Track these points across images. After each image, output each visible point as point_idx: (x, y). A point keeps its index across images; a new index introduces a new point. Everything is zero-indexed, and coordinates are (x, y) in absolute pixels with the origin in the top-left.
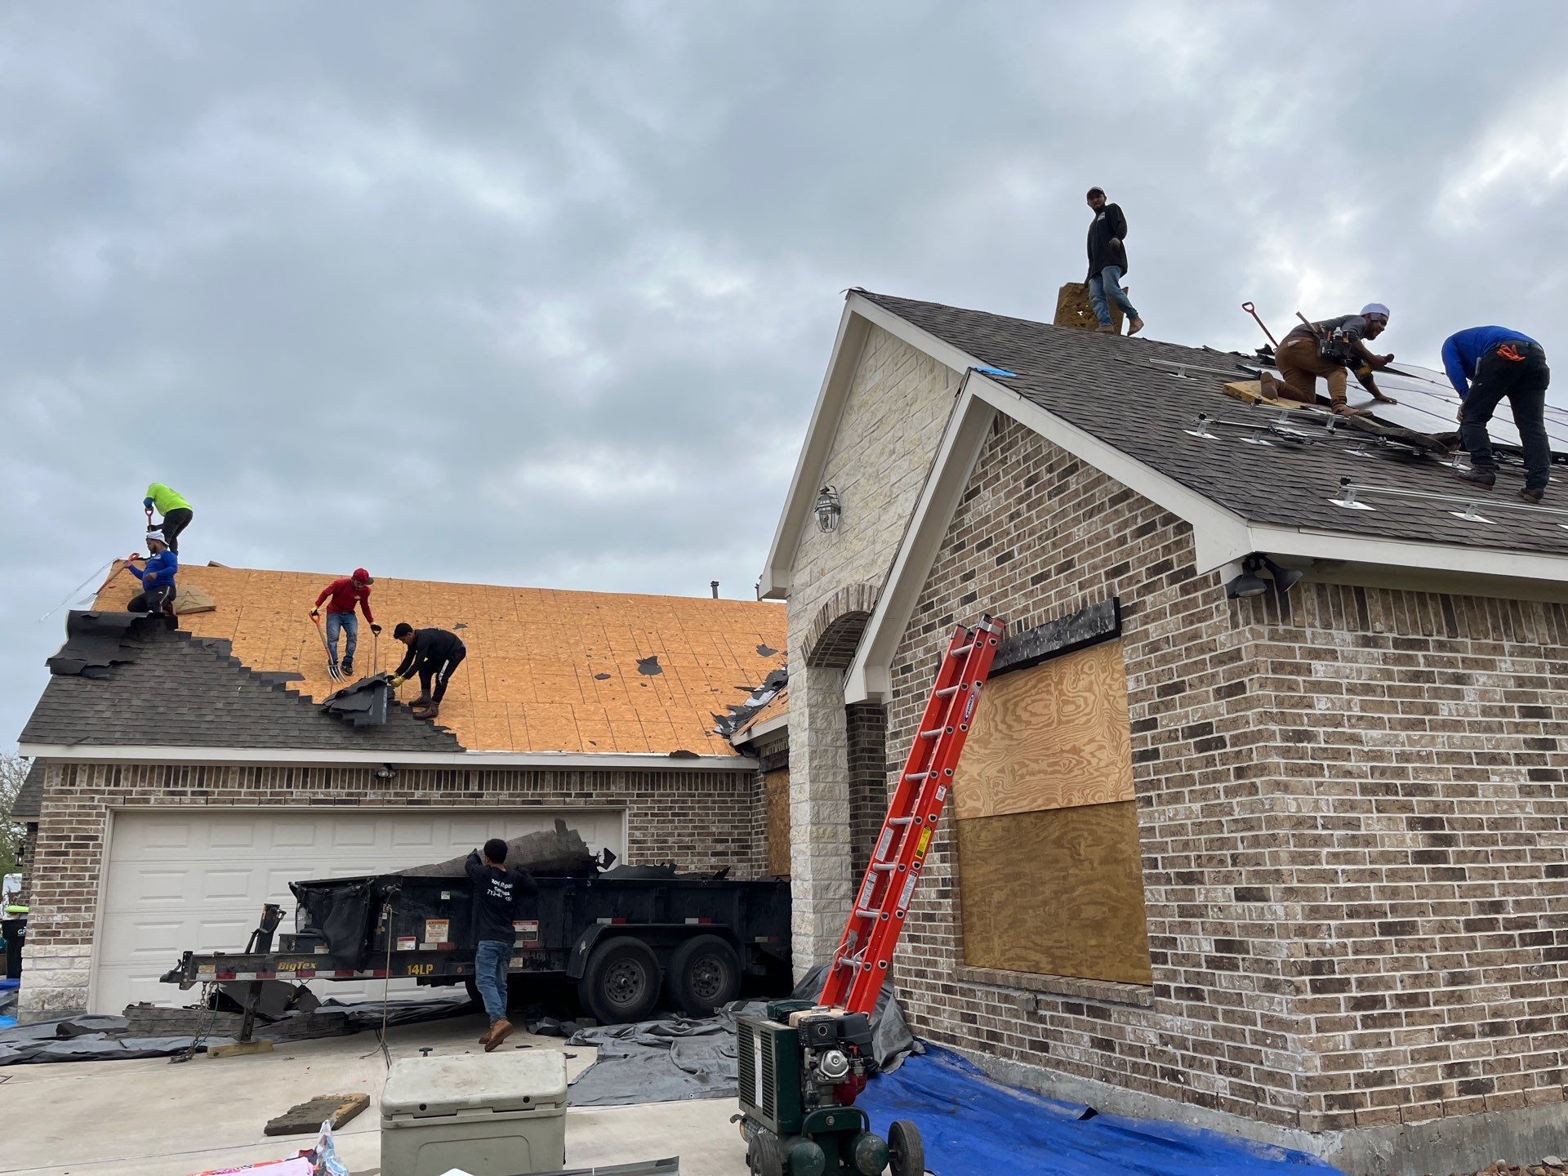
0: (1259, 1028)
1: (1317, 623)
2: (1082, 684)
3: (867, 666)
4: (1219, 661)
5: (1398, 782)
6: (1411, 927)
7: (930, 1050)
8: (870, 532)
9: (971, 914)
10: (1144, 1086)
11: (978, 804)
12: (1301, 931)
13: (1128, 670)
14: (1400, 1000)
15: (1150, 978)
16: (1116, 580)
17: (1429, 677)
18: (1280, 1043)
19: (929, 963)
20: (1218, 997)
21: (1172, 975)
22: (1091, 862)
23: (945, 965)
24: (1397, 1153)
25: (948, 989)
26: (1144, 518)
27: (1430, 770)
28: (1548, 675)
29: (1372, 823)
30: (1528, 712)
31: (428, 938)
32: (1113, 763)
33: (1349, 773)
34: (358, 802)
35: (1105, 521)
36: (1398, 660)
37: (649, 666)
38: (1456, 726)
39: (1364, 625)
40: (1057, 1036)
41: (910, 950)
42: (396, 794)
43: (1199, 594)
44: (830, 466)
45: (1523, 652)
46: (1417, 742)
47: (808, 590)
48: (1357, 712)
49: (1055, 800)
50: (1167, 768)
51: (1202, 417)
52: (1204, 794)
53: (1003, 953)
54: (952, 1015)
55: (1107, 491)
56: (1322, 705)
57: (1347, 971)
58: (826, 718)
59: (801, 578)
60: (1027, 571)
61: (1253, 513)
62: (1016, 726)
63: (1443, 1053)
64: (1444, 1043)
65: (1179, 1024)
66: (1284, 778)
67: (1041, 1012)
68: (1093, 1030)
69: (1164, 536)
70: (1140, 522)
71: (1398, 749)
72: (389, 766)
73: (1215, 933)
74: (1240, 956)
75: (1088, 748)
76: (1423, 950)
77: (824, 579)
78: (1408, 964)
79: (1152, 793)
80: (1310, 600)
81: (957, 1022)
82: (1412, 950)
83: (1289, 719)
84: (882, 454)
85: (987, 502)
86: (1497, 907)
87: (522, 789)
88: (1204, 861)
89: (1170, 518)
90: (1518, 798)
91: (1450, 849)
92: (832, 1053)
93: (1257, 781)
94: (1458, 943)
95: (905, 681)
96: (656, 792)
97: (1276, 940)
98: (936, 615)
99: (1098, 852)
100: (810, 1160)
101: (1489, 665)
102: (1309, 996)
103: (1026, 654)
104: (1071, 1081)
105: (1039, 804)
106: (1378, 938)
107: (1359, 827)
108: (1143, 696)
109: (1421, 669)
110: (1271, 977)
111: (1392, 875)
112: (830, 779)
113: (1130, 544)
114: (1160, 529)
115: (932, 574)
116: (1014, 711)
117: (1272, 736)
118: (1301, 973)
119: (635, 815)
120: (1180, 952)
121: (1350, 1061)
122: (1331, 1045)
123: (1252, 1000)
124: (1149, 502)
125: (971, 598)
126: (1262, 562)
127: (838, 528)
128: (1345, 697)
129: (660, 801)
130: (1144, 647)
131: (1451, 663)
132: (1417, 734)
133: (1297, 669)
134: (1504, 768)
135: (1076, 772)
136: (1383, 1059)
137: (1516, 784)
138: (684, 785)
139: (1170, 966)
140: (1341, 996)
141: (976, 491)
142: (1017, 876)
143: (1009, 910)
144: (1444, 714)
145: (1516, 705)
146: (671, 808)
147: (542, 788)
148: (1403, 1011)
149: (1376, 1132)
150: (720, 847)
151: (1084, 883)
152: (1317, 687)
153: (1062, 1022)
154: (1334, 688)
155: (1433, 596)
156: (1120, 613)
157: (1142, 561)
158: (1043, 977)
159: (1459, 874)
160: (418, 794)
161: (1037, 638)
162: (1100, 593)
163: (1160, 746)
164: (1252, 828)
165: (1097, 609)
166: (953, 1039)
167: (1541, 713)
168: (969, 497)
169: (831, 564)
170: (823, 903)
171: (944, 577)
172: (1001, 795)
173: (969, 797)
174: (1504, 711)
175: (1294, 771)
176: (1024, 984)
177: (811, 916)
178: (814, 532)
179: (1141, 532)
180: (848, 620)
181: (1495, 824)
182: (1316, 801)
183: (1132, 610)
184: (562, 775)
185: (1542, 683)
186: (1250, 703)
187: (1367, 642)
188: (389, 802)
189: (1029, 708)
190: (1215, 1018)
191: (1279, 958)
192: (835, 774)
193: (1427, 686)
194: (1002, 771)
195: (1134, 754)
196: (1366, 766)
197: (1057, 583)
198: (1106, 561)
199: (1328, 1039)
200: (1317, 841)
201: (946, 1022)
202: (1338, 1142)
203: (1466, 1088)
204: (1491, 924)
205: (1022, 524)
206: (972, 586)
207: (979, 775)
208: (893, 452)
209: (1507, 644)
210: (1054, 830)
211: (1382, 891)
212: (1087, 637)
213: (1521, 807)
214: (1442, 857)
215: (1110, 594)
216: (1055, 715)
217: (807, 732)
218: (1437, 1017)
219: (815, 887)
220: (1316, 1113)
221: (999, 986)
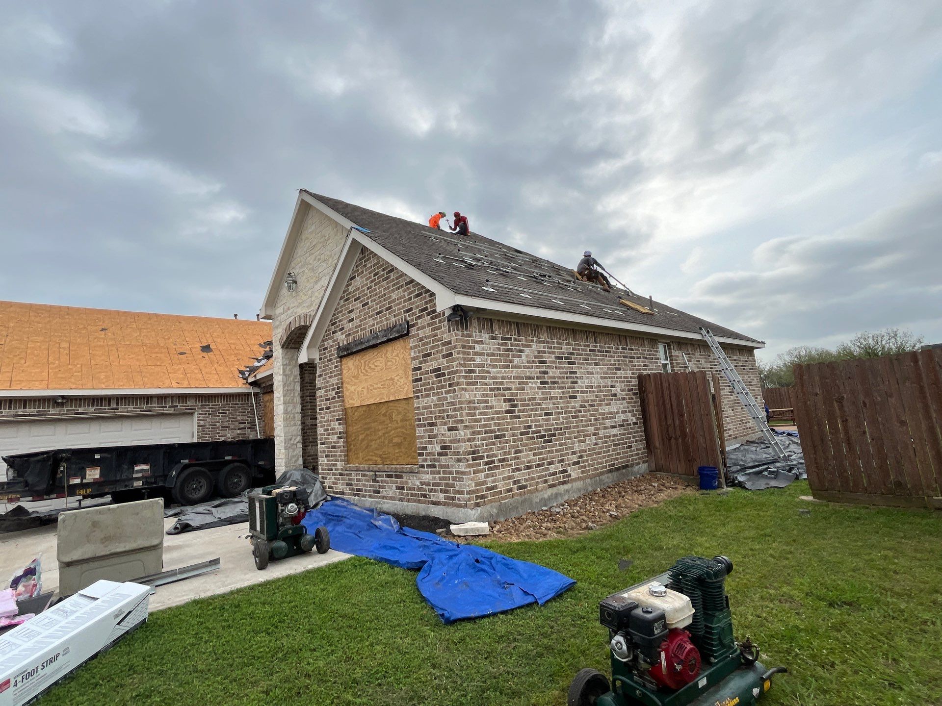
0: (455, 475)
1: (477, 331)
2: (395, 354)
3: (308, 348)
4: (444, 344)
5: (501, 387)
6: (504, 436)
7: (333, 498)
8: (310, 292)
9: (351, 445)
10: (415, 501)
11: (354, 402)
12: (469, 440)
13: (411, 348)
14: (500, 461)
15: (418, 462)
16: (407, 314)
17: (511, 350)
18: (461, 480)
19: (333, 465)
20: (441, 466)
21: (425, 460)
22: (397, 421)
23: (340, 465)
24: (498, 513)
25: (341, 474)
26: (418, 291)
27: (511, 382)
28: (547, 350)
29: (493, 401)
30: (540, 362)
31: (87, 477)
32: (406, 384)
33: (486, 384)
34: (45, 415)
35: (404, 291)
36: (502, 344)
37: (206, 349)
38: (518, 367)
39: (492, 332)
40: (383, 487)
41: (326, 460)
42: (67, 410)
43: (437, 320)
44: (292, 263)
45: (540, 342)
46: (507, 373)
47: (282, 316)
48: (489, 363)
49: (384, 399)
50: (424, 385)
51: (440, 254)
52: (438, 393)
53: (363, 459)
54: (343, 484)
55: (405, 280)
56: (478, 360)
57: (483, 453)
58: (291, 370)
59: (279, 311)
60: (374, 310)
61: (456, 290)
62: (369, 371)
63: (513, 477)
64: (513, 474)
65: (427, 477)
66: (465, 386)
67: (377, 479)
68: (397, 483)
69: (425, 298)
70: (417, 292)
71: (502, 375)
72: (63, 397)
73: (440, 444)
74: (449, 451)
75: (396, 378)
76: (507, 443)
77: (289, 312)
78: (503, 448)
79: (419, 394)
80: (475, 323)
81: (345, 486)
82: (504, 443)
83: (467, 366)
84: (315, 260)
85: (358, 282)
86: (530, 427)
87: (140, 404)
88: (437, 417)
89: (428, 291)
90: (537, 391)
91: (516, 409)
92: (291, 504)
93: (456, 388)
94: (518, 440)
95: (325, 354)
96: (210, 404)
97: (461, 444)
98: (337, 327)
99: (400, 417)
100: (281, 548)
101: (529, 346)
102: (471, 462)
103: (373, 343)
104: (388, 503)
105: (378, 400)
106: (494, 440)
107: (488, 403)
108: (416, 358)
109: (509, 347)
110: (459, 457)
111: (498, 418)
112: (292, 395)
113: (413, 300)
114: (424, 295)
115: (336, 310)
116: (368, 365)
117: (461, 371)
118: (469, 455)
119: (200, 414)
120: (428, 451)
121: (484, 483)
122: (477, 478)
123: (453, 466)
124: (420, 284)
125: (352, 320)
126: (459, 309)
127: (296, 290)
128: (486, 357)
129: (212, 408)
130: (417, 339)
131: (518, 346)
132: (507, 370)
133: (470, 347)
134: (533, 380)
135: (392, 387)
136: (494, 482)
137: (536, 386)
138: (224, 400)
139: (425, 457)
140: (481, 461)
141: (354, 277)
142: (369, 429)
143: (365, 442)
144: (516, 363)
145: (537, 359)
146: (218, 411)
147: (151, 404)
148: (500, 464)
149: (491, 506)
150: (242, 426)
151: (394, 429)
152: (476, 354)
153: (385, 482)
154: (482, 354)
155: (513, 323)
156: (409, 327)
157: (417, 307)
158: (378, 466)
159: (519, 417)
160: (81, 410)
161: (377, 336)
162: (402, 319)
163: (423, 377)
164: (454, 405)
165: (400, 325)
166: (343, 493)
167: (544, 362)
168: (351, 279)
169: (292, 305)
170: (289, 445)
171: (341, 312)
172: (363, 398)
173: (350, 399)
174: (534, 362)
175: (468, 384)
176: (371, 469)
177: (283, 451)
178: (284, 291)
179: (417, 296)
180: (300, 329)
181: (530, 400)
182: (475, 394)
183: (413, 325)
184: (162, 398)
185: (545, 352)
186: (454, 360)
187: (493, 338)
188: (64, 414)
189: (375, 363)
190: (440, 474)
191: (461, 450)
192: (294, 393)
193: (511, 353)
194: (363, 388)
195: (413, 380)
196: (491, 381)
197: (385, 315)
198: (404, 307)
199: (477, 476)
200: (475, 408)
201: (340, 487)
202: (479, 512)
203: (519, 488)
204: (528, 433)
205: (373, 291)
206: (352, 315)
207: (355, 390)
208: (319, 259)
209: (535, 339)
210: (383, 410)
211: (495, 424)
212: (397, 335)
213: (538, 393)
214: (514, 412)
215: (405, 319)
216: (384, 367)
217: (282, 376)
218: (511, 465)
219: (285, 439)
220: (472, 502)
221: (361, 471)
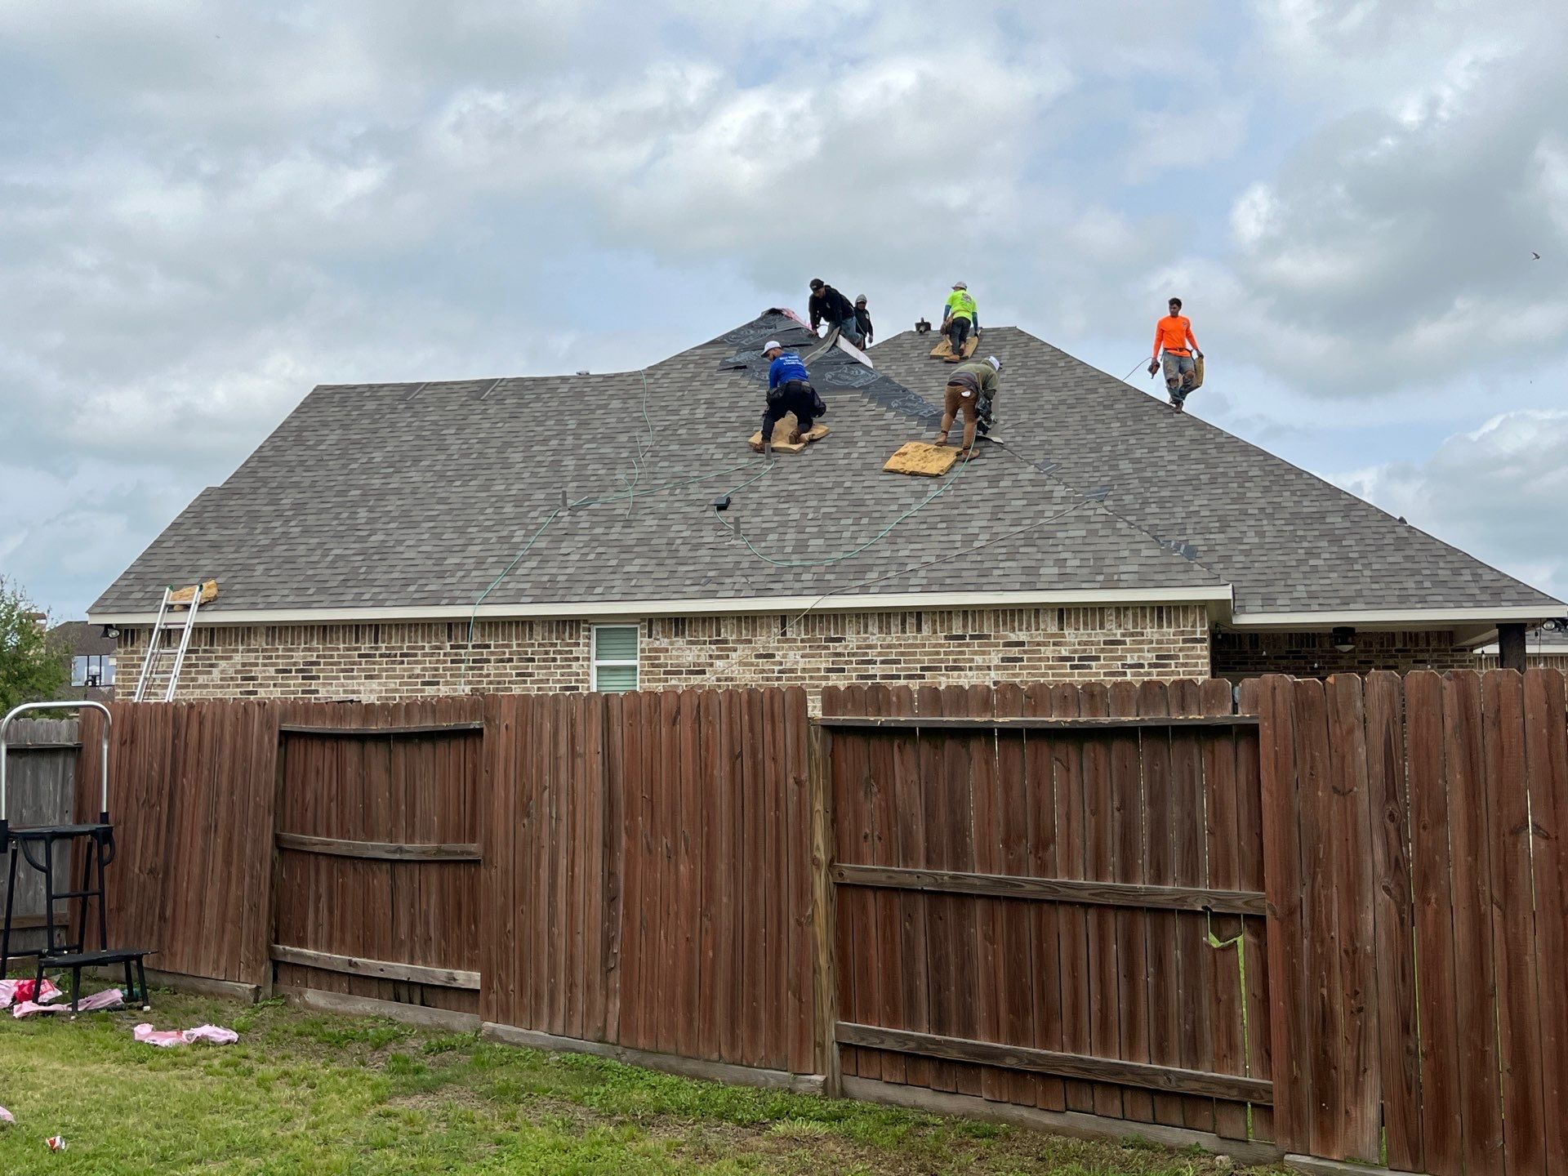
30: (244, 679)
185: (256, 665)
